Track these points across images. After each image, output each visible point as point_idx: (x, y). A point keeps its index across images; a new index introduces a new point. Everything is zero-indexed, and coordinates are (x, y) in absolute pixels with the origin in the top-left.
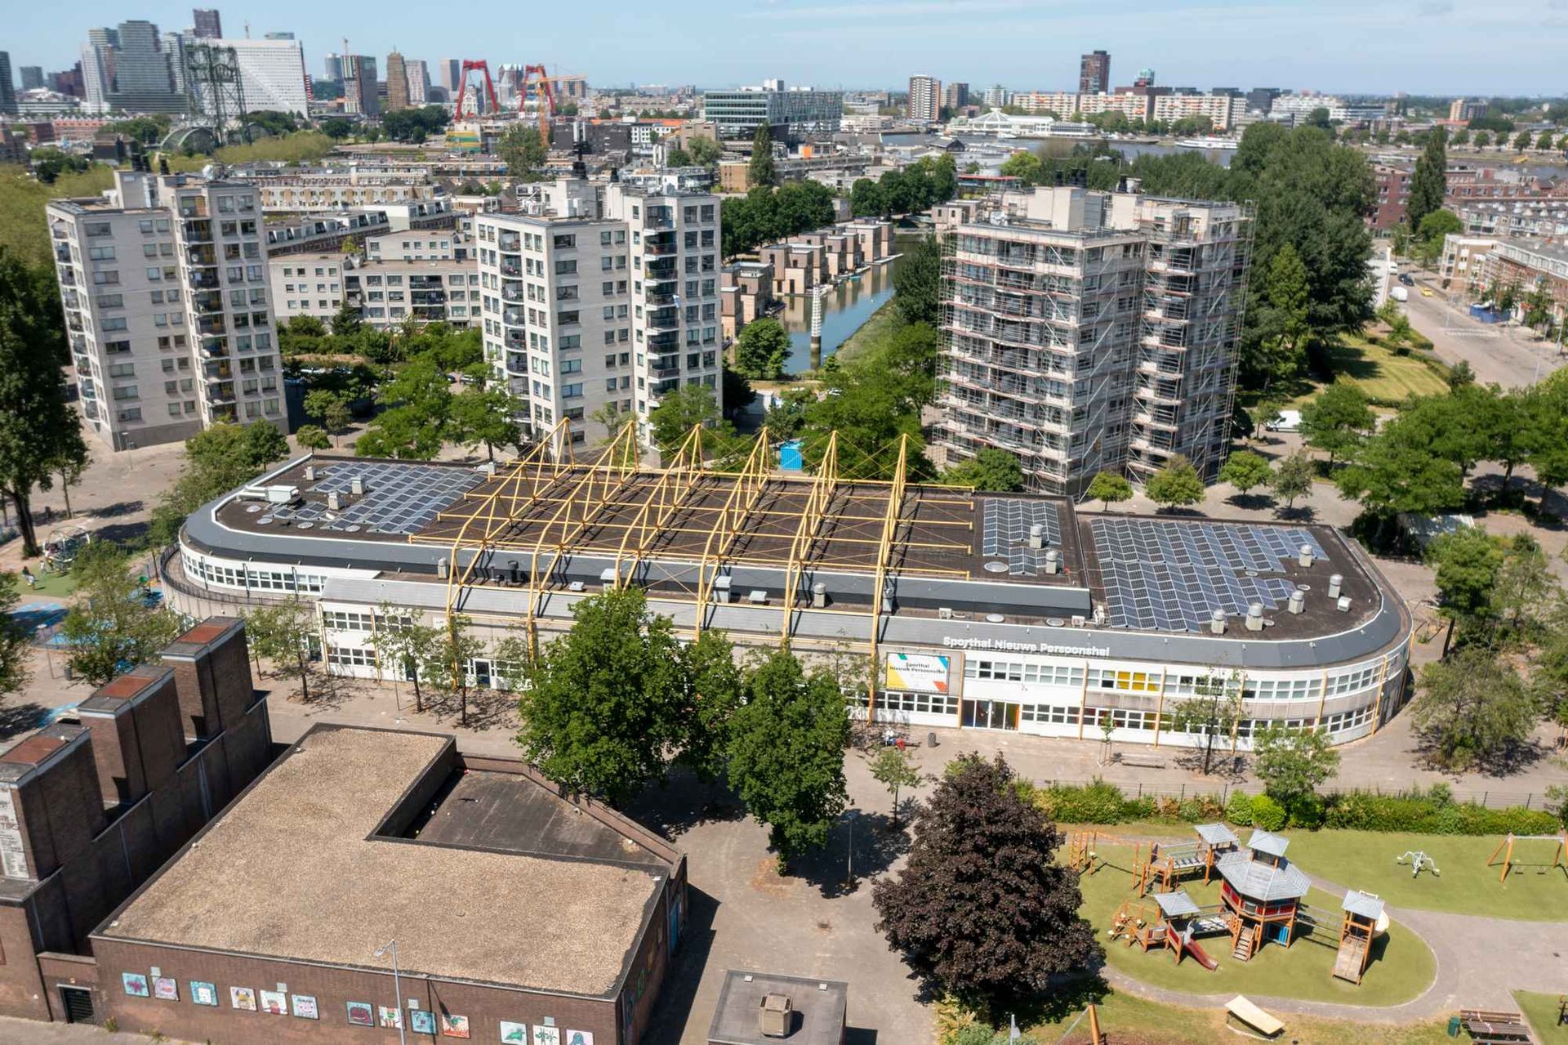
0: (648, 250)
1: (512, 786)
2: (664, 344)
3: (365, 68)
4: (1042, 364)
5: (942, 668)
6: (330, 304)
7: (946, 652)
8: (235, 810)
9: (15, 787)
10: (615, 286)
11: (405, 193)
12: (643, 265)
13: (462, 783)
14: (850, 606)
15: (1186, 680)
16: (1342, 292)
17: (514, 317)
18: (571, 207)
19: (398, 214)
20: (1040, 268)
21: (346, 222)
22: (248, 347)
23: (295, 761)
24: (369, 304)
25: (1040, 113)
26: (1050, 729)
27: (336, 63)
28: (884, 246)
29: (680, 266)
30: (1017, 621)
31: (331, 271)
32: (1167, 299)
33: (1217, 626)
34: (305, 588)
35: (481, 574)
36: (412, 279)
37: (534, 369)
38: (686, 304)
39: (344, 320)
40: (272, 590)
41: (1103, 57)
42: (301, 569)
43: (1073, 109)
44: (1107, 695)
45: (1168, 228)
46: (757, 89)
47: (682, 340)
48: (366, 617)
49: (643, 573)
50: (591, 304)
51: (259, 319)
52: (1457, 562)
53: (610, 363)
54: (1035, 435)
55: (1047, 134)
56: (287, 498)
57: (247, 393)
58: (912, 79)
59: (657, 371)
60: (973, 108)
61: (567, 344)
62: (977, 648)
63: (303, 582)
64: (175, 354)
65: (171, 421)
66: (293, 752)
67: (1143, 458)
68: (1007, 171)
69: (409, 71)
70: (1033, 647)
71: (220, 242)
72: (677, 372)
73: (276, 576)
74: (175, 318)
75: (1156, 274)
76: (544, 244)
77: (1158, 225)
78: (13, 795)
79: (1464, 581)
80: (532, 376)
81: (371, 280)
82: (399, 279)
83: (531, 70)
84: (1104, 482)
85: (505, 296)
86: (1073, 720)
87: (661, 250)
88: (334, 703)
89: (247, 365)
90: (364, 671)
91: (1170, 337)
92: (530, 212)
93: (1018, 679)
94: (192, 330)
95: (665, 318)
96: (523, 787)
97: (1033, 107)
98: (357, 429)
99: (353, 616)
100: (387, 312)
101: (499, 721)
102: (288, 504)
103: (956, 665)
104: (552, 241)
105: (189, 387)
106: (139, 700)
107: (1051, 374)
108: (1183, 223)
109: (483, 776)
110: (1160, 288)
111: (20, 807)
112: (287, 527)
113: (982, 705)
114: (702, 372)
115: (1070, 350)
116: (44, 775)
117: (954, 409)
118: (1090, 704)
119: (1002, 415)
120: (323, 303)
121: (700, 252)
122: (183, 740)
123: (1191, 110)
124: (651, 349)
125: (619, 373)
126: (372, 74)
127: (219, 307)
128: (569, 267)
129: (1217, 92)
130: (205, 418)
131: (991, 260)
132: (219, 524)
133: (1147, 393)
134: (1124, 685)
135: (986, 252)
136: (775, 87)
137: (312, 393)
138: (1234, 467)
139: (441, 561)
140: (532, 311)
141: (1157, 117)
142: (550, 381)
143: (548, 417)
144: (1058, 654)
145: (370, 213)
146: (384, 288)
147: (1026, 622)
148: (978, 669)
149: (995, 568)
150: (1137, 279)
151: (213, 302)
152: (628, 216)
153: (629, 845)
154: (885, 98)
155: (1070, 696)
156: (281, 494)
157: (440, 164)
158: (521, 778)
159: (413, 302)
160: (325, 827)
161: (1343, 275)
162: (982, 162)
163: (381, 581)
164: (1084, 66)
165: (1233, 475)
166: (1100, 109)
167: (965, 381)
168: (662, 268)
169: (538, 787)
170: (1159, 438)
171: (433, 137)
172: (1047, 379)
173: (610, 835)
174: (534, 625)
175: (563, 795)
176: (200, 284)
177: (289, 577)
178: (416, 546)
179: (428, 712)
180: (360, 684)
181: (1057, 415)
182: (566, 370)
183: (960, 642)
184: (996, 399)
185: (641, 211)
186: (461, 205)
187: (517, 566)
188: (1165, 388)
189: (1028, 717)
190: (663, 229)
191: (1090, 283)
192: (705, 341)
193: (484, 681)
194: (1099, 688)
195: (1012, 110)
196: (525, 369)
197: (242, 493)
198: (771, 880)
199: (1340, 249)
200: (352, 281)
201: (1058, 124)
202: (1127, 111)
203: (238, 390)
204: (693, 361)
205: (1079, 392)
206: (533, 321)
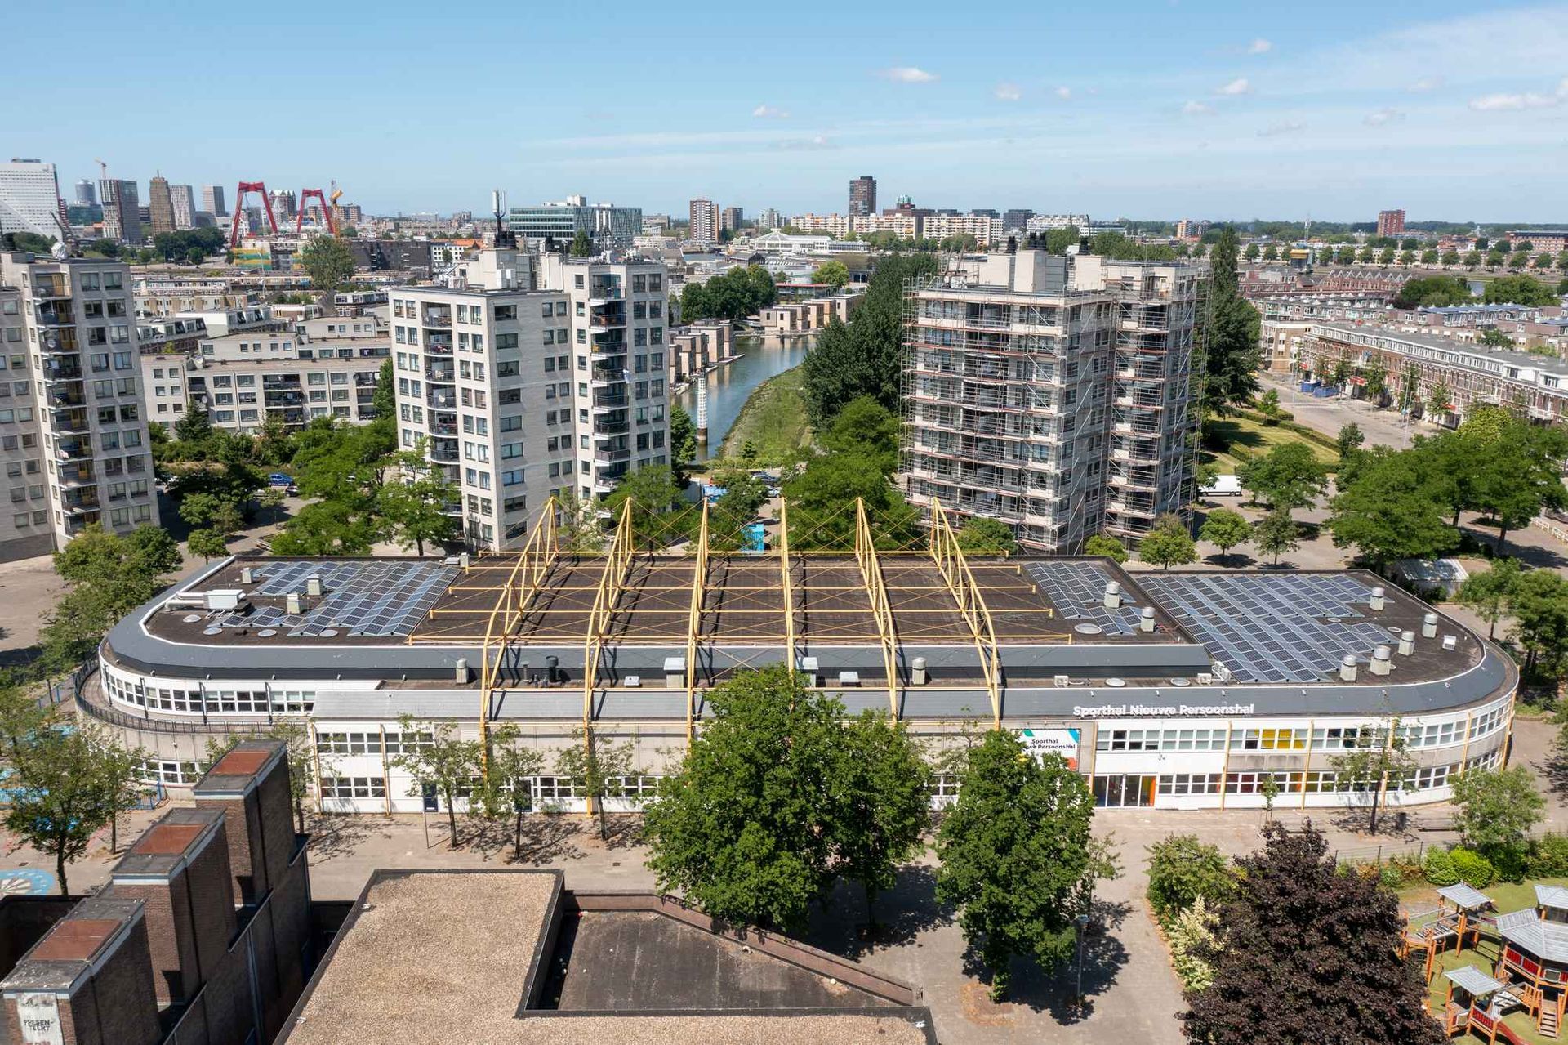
0: (595, 322)
1: (647, 926)
2: (612, 423)
3: (123, 193)
4: (1022, 428)
5: (1073, 742)
6: (170, 408)
7: (1076, 724)
8: (316, 996)
9: (66, 996)
10: (557, 362)
11: (216, 302)
12: (588, 338)
13: (582, 929)
14: (952, 681)
15: (1334, 733)
16: (1233, 363)
17: (442, 399)
18: (503, 278)
19: (216, 321)
20: (1017, 328)
21: (161, 329)
22: (115, 446)
23: (368, 921)
24: (216, 408)
25: (815, 233)
26: (1190, 801)
27: (88, 190)
28: (727, 346)
29: (629, 338)
30: (1140, 684)
31: (172, 372)
32: (1140, 358)
33: (1349, 673)
34: (280, 708)
35: (511, 674)
36: (265, 378)
37: (468, 456)
38: (637, 379)
39: (192, 424)
40: (237, 713)
41: (870, 182)
42: (277, 685)
43: (847, 229)
44: (1252, 757)
45: (1137, 286)
46: (562, 205)
47: (632, 418)
48: (372, 737)
49: (706, 661)
50: (533, 381)
51: (128, 414)
52: (1537, 594)
53: (553, 446)
54: (1017, 503)
55: (826, 252)
56: (232, 603)
57: (112, 498)
58: (692, 203)
59: (606, 454)
60: (749, 230)
61: (508, 426)
62: (1110, 716)
63: (278, 701)
64: (25, 456)
65: (17, 535)
66: (360, 912)
67: (1120, 522)
68: (817, 279)
69: (173, 195)
70: (1172, 710)
71: (84, 326)
72: (627, 454)
73: (243, 695)
74: (25, 415)
75: (1127, 333)
76: (483, 315)
77: (1126, 285)
78: (60, 1009)
79: (1550, 612)
80: (464, 464)
81: (218, 381)
82: (250, 380)
83: (307, 193)
84: (1100, 545)
85: (430, 376)
86: (1213, 789)
87: (609, 322)
88: (342, 847)
89: (113, 467)
90: (369, 805)
91: (1146, 396)
92: (451, 286)
93: (1155, 747)
94: (46, 428)
95: (612, 395)
96: (660, 927)
97: (809, 227)
98: (242, 537)
99: (357, 737)
100: (236, 416)
101: (560, 851)
102: (237, 610)
103: (1087, 738)
104: (493, 311)
105: (39, 494)
106: (194, 856)
107: (1033, 437)
108: (1150, 281)
109: (604, 918)
110: (1132, 346)
111: (70, 1026)
112: (243, 636)
113: (1115, 781)
114: (652, 452)
115: (1054, 410)
116: (99, 974)
117: (922, 481)
118: (1233, 768)
119: (981, 483)
120: (162, 408)
121: (649, 323)
122: (234, 908)
123: (956, 229)
124: (598, 429)
125: (562, 456)
126: (133, 199)
127: (80, 400)
128: (511, 341)
129: (977, 213)
130: (60, 530)
131: (961, 324)
132: (154, 637)
133: (1122, 455)
134: (1268, 745)
135: (954, 317)
136: (578, 203)
137: (190, 498)
138: (1215, 525)
139: (460, 663)
140: (466, 391)
141: (925, 236)
142: (490, 469)
143: (487, 510)
144: (1199, 716)
145: (187, 320)
146: (233, 390)
147: (1150, 684)
148: (1111, 740)
149: (1087, 629)
150: (1108, 337)
151: (73, 395)
152: (570, 286)
153: (831, 984)
154: (666, 221)
155: (1212, 762)
156: (224, 599)
157: (236, 279)
158: (652, 916)
159: (267, 404)
160: (454, 1006)
161: (1231, 348)
162: (788, 273)
163: (386, 692)
164: (852, 190)
165: (1215, 532)
166: (873, 230)
167: (933, 451)
168: (610, 341)
169: (680, 926)
170: (1139, 500)
171: (211, 259)
172: (1029, 442)
173: (802, 976)
174: (590, 730)
175: (717, 928)
176: (57, 374)
177: (260, 695)
178: (418, 649)
179: (467, 849)
180: (366, 820)
181: (1041, 480)
182: (508, 455)
183: (1089, 711)
184: (968, 466)
185: (586, 280)
186: (279, 313)
187: (556, 662)
188: (1143, 448)
189: (1165, 790)
190: (612, 299)
191: (1073, 342)
192: (655, 420)
193: (523, 806)
194: (1242, 750)
195: (789, 231)
196: (456, 457)
197: (169, 601)
198: (983, 1009)
199: (1228, 323)
200: (197, 382)
201: (835, 242)
202: (897, 231)
203: (103, 496)
204: (642, 442)
205: (1064, 455)
206: (466, 403)
